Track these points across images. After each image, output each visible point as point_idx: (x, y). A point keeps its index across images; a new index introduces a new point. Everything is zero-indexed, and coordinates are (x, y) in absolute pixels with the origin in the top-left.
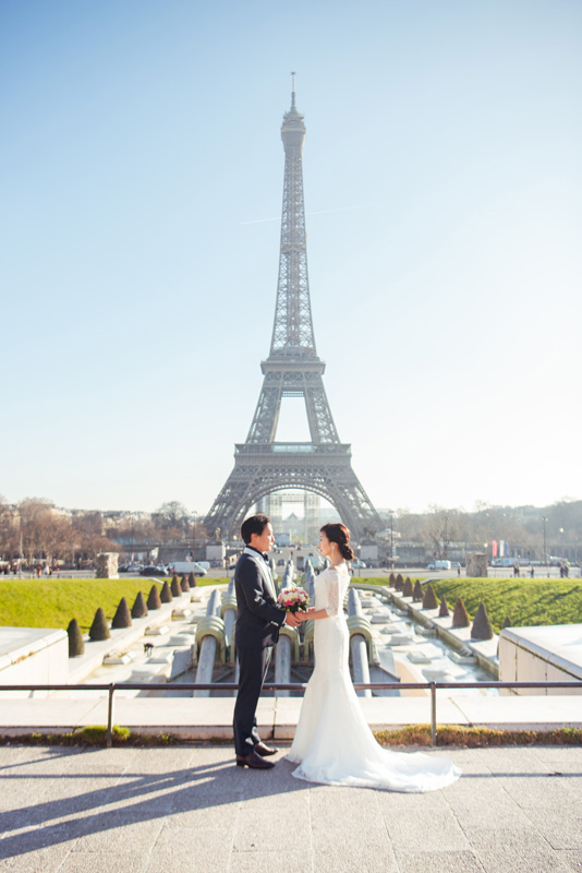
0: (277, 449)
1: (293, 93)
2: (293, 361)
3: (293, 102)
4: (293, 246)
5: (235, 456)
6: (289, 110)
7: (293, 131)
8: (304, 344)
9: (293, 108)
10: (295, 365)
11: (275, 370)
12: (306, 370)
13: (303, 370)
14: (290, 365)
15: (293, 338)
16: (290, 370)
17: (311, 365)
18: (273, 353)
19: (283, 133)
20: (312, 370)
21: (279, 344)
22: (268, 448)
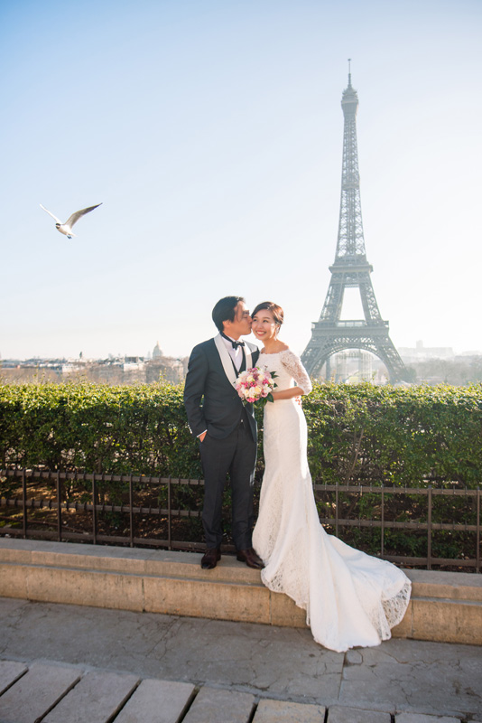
0: (340, 324)
1: (350, 75)
2: (350, 265)
3: (350, 81)
4: (350, 184)
5: (312, 330)
6: (346, 87)
7: (350, 102)
8: (358, 252)
9: (350, 86)
10: (351, 268)
11: (338, 272)
12: (359, 271)
13: (357, 271)
14: (348, 268)
15: (351, 248)
16: (348, 271)
17: (362, 268)
18: (338, 260)
19: (343, 106)
20: (363, 271)
21: (341, 254)
22: (333, 325)
